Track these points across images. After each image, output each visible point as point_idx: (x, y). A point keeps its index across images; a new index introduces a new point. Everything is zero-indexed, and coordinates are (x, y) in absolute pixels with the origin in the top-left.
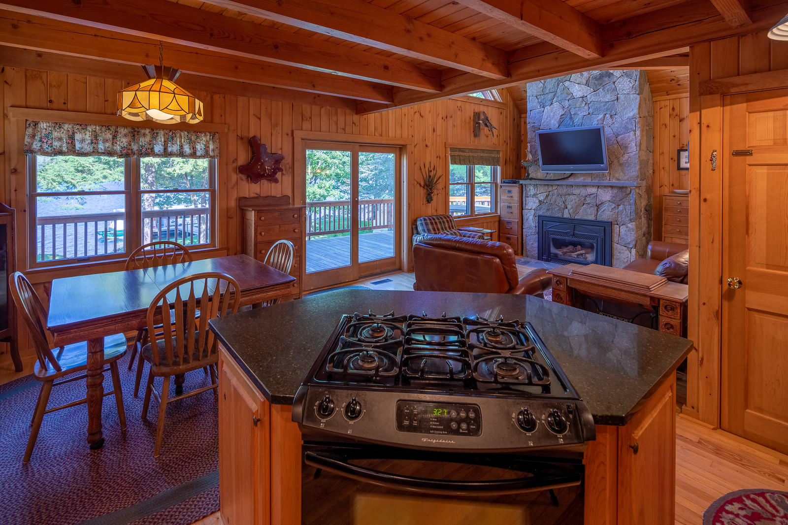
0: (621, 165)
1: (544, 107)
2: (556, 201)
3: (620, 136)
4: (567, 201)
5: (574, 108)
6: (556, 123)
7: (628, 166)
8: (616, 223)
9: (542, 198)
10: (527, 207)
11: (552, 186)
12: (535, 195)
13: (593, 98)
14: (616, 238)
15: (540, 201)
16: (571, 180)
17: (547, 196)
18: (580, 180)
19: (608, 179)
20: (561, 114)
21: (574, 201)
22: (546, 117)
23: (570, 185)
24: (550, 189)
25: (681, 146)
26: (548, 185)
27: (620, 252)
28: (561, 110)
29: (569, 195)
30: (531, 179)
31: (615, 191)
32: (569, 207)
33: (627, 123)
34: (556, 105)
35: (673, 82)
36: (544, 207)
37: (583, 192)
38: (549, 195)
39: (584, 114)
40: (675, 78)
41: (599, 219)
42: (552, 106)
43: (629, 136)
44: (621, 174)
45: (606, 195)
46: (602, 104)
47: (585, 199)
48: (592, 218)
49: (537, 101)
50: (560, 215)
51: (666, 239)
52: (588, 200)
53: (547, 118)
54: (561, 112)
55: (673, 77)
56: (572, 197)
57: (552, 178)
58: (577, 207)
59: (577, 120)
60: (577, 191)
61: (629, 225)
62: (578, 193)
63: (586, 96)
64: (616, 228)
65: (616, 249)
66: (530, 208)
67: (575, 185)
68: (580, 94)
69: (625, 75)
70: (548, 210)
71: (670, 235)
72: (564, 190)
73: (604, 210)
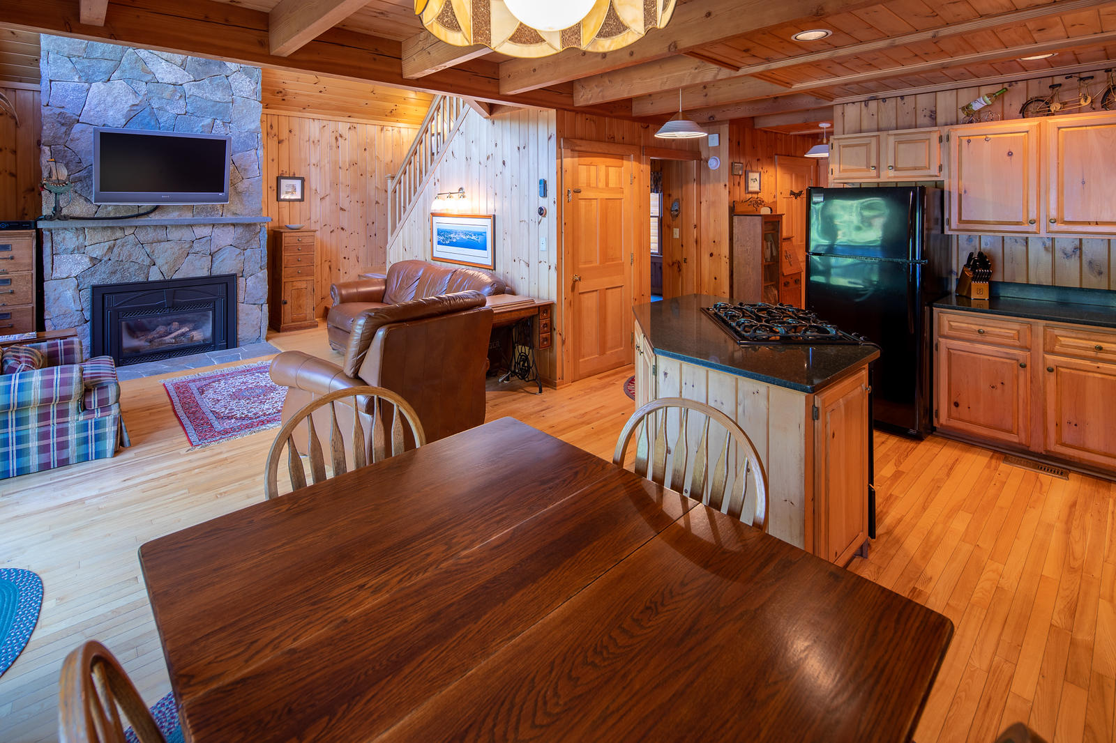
0: (238, 193)
1: (90, 81)
2: (130, 255)
3: (238, 155)
4: (156, 252)
5: (159, 99)
6: (119, 116)
7: (249, 196)
8: (241, 275)
9: (97, 252)
10: (55, 275)
11: (122, 229)
12: (80, 249)
13: (194, 91)
14: (241, 296)
15: (92, 259)
16: (155, 217)
17: (111, 249)
18: (174, 215)
19: (221, 214)
20: (131, 102)
21: (169, 251)
22: (95, 102)
23: (162, 226)
24: (119, 234)
25: (280, 172)
26: (112, 228)
27: (247, 314)
28: (131, 96)
29: (160, 242)
30: (66, 218)
31: (240, 230)
32: (159, 262)
33: (246, 137)
34: (118, 85)
35: (280, 95)
36: (101, 268)
37: (187, 234)
38: (114, 246)
39: (179, 111)
40: (283, 91)
41: (216, 272)
42: (108, 84)
43: (250, 155)
44: (239, 206)
45: (225, 237)
46: (210, 104)
47: (191, 247)
48: (205, 273)
49: (70, 65)
50: (141, 279)
51: (287, 284)
52: (197, 247)
53: (99, 104)
54: (132, 100)
55: (281, 90)
56: (167, 245)
57: (112, 215)
58: (175, 260)
59: (165, 119)
60: (175, 234)
61: (259, 274)
62: (179, 238)
63: (181, 85)
64: (241, 281)
65: (242, 310)
66: (65, 276)
67: (172, 226)
68: (170, 78)
69: (243, 71)
70: (114, 273)
71: (291, 279)
72: (151, 235)
73: (224, 259)
